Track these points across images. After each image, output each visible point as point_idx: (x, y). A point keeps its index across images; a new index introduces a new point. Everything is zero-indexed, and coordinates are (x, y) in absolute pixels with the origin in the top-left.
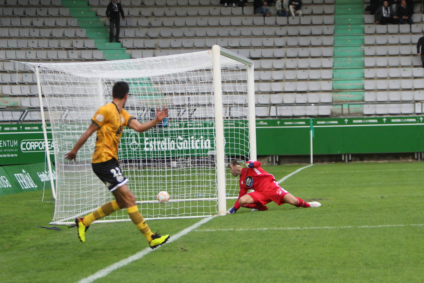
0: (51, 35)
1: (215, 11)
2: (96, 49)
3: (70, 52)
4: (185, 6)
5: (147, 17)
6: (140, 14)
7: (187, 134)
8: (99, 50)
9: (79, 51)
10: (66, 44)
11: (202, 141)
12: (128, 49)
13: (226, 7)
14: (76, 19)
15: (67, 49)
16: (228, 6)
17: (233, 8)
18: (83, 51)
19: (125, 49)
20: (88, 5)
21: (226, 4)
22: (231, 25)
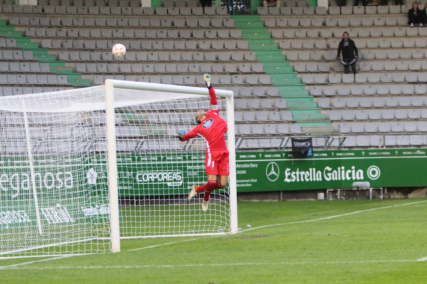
0: (217, 58)
1: (399, 32)
2: (264, 73)
3: (234, 76)
4: (370, 26)
5: (326, 39)
6: (319, 35)
8: (268, 74)
9: (245, 76)
10: (231, 68)
11: (354, 172)
12: (299, 73)
13: (412, 27)
14: (247, 42)
15: (232, 74)
16: (415, 26)
17: (420, 28)
18: (248, 76)
19: (296, 73)
20: (264, 26)
21: (412, 25)
22: (415, 47)
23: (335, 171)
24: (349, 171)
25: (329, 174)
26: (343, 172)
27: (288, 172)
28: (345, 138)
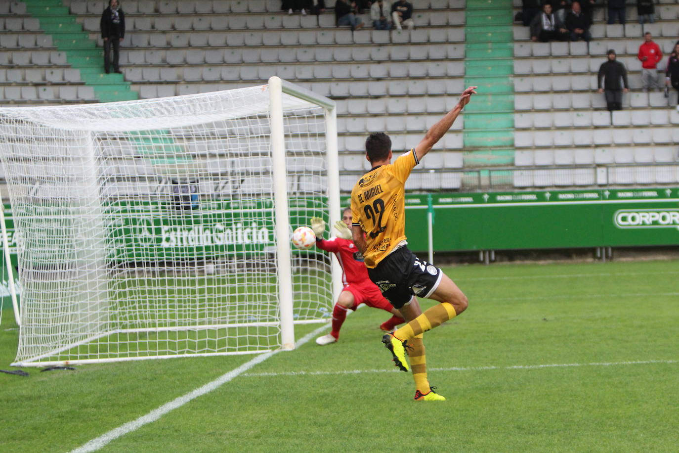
0: (11, 62)
1: (274, 22)
2: (82, 84)
3: (41, 89)
4: (226, 14)
5: (164, 32)
6: (153, 27)
7: (230, 220)
8: (89, 85)
9: (56, 88)
10: (34, 76)
11: (254, 231)
12: (134, 83)
13: (291, 15)
14: (50, 37)
15: (36, 85)
16: (294, 13)
18: (62, 88)
19: (130, 83)
20: (70, 13)
21: (291, 11)
22: (299, 45)
23: (228, 231)
24: (248, 230)
25: (221, 235)
26: (239, 231)
27: (166, 232)
28: (242, 181)
